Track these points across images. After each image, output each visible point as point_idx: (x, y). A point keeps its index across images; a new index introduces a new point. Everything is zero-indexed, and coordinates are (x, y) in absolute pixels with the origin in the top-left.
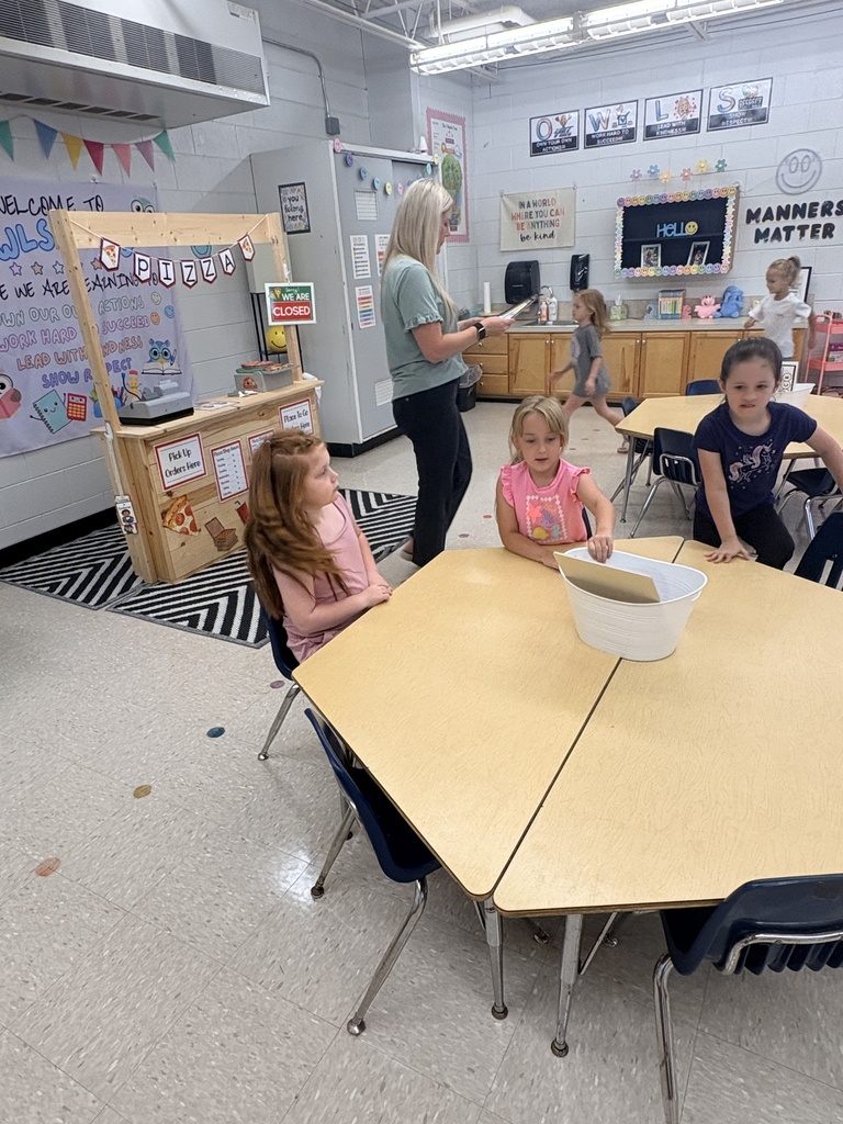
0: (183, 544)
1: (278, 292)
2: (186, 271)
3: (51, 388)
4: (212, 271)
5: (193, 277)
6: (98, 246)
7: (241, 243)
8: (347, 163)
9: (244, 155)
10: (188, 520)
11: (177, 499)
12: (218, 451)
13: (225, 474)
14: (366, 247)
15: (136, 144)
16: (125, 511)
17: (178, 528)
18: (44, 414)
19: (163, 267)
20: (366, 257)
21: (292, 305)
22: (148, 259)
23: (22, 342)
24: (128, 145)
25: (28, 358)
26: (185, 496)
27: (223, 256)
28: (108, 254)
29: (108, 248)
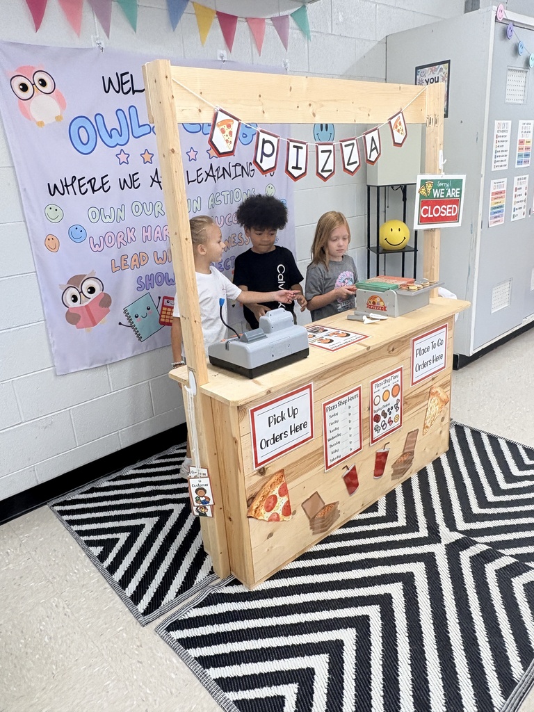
0: (271, 535)
1: (429, 186)
2: (322, 157)
3: (145, 291)
4: (355, 158)
5: (330, 166)
6: (210, 121)
7: (393, 122)
8: (505, 35)
9: (381, 37)
10: (282, 502)
11: (271, 477)
12: (331, 405)
13: (336, 433)
14: (508, 134)
15: (271, 19)
16: (200, 490)
17: (267, 515)
18: (135, 320)
19: (293, 151)
20: (507, 146)
21: (441, 203)
22: (274, 140)
23: (119, 240)
24: (264, 20)
25: (124, 258)
26: (282, 471)
27: (369, 138)
28: (223, 131)
29: (223, 122)
